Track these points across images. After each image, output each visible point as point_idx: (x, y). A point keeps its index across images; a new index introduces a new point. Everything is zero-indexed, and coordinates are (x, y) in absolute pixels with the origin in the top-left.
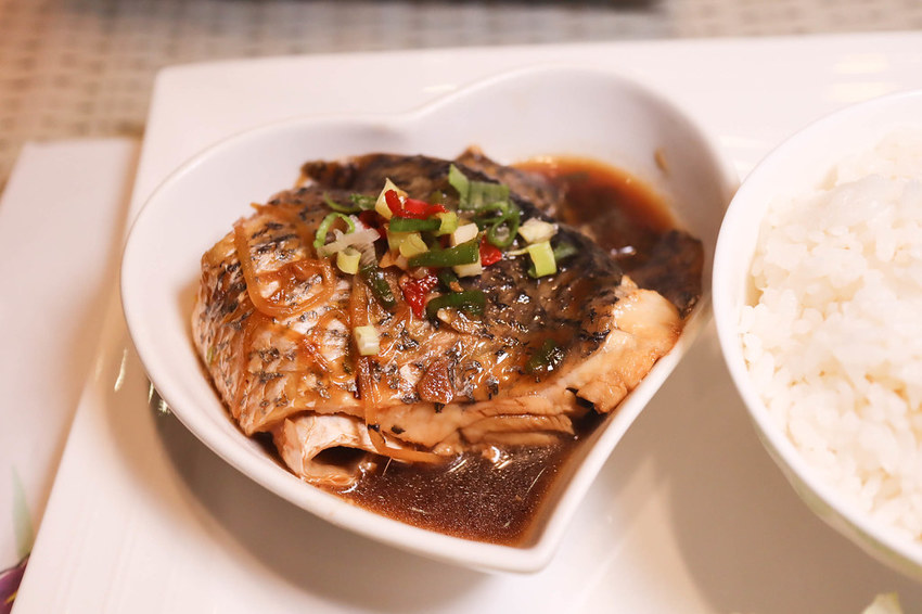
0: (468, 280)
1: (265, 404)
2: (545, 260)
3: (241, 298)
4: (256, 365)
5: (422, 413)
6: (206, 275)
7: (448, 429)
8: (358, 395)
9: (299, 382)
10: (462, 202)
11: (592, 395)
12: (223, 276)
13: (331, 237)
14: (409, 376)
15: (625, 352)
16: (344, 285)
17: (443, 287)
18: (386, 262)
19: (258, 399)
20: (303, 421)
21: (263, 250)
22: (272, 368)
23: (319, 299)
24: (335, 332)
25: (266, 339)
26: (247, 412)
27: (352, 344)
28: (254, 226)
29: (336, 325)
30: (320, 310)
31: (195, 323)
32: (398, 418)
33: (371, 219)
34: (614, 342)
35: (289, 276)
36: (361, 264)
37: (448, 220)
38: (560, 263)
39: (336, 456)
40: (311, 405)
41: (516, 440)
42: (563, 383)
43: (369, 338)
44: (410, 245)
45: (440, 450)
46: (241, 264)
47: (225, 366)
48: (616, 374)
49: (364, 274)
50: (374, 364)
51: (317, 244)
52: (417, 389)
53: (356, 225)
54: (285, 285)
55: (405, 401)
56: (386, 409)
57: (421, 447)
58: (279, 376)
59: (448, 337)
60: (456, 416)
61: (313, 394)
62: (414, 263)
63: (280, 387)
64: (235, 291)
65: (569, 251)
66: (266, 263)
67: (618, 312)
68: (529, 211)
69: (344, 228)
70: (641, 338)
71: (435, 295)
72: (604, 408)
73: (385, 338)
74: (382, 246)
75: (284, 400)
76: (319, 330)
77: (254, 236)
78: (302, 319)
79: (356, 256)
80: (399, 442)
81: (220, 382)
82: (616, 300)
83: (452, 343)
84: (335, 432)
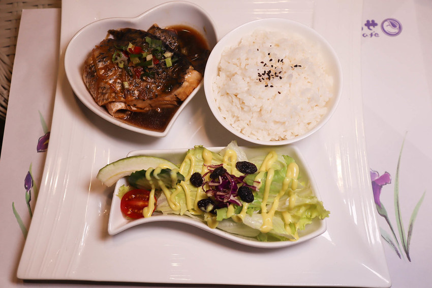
0: (151, 68)
1: (103, 100)
2: (169, 62)
3: (95, 74)
4: (100, 91)
5: (140, 101)
6: (86, 68)
7: (147, 104)
8: (125, 98)
9: (111, 95)
10: (150, 46)
11: (180, 97)
12: (90, 68)
13: (116, 59)
14: (136, 93)
15: (187, 87)
16: (120, 70)
17: (144, 70)
18: (130, 65)
19: (102, 98)
20: (112, 103)
21: (100, 61)
22: (104, 91)
23: (115, 74)
24: (119, 82)
25: (102, 84)
26: (99, 101)
27: (123, 86)
28: (97, 53)
29: (119, 81)
30: (115, 77)
31: (84, 78)
32: (135, 102)
33: (126, 53)
34: (185, 84)
35: (107, 68)
36: (124, 65)
37: (144, 55)
38: (173, 63)
39: (120, 111)
40: (114, 100)
41: (164, 106)
43: (126, 85)
44: (136, 60)
45: (145, 109)
46: (95, 65)
47: (93, 90)
48: (184, 92)
49: (125, 68)
50: (128, 90)
51: (113, 60)
52: (138, 96)
53: (123, 55)
54: (106, 72)
55: (136, 99)
56: (132, 101)
57: (141, 109)
58: (106, 93)
59: (145, 84)
60: (149, 102)
61: (114, 98)
62: (137, 65)
63: (107, 96)
64: (94, 72)
65: (176, 59)
66: (100, 65)
67: (186, 77)
68: (167, 48)
69: (119, 55)
70: (191, 83)
71: (142, 73)
72: (182, 100)
73: (130, 84)
74: (129, 60)
75: (108, 99)
76: (115, 82)
77: (97, 57)
78: (110, 80)
79: (123, 63)
80: (136, 107)
81: (92, 93)
82: (186, 74)
83: (147, 85)
84: (120, 106)
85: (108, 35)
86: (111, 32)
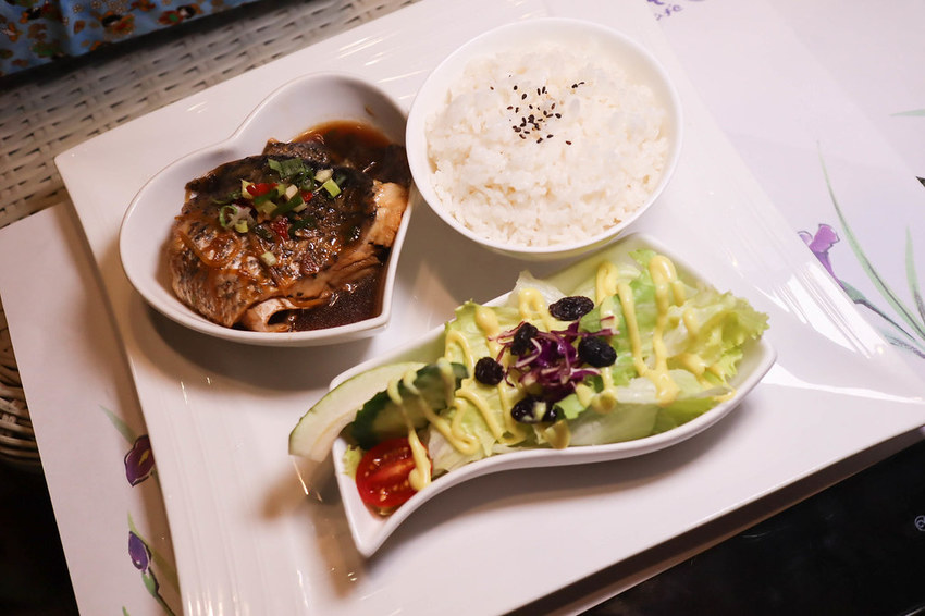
0: (302, 212)
1: (234, 308)
2: (333, 188)
3: (199, 265)
4: (222, 293)
5: (307, 282)
6: (175, 262)
7: (322, 285)
8: (276, 286)
9: (246, 291)
10: (282, 175)
11: (381, 241)
12: (185, 258)
13: (228, 220)
14: (295, 267)
15: (387, 216)
16: (244, 239)
17: (291, 221)
18: (260, 220)
19: (229, 307)
20: (256, 308)
21: (198, 238)
22: (230, 290)
23: (237, 249)
24: (251, 262)
25: (222, 279)
26: (226, 316)
27: (262, 264)
28: (185, 228)
29: (250, 258)
30: (240, 255)
31: (176, 288)
32: (298, 289)
33: (243, 202)
34: (381, 213)
35: (216, 245)
36: (249, 226)
37: (280, 188)
38: (341, 187)
39: (277, 319)
40: (256, 299)
41: (356, 276)
42: (365, 242)
43: (269, 258)
44: (269, 207)
45: (323, 296)
46: (191, 248)
47: (204, 300)
48: (387, 228)
49: (252, 229)
50: (278, 268)
51: (223, 225)
52: (301, 272)
53: (238, 209)
54: (218, 250)
55: (298, 279)
56: (291, 286)
57: (313, 298)
58: (235, 292)
59: (304, 243)
60: (324, 277)
61: (255, 293)
62: (274, 215)
63: (238, 297)
64: (194, 263)
65: (343, 179)
66: (202, 244)
67: (377, 200)
68: (316, 167)
69: (232, 211)
70: (391, 207)
71: (289, 226)
72: (388, 245)
73: (276, 255)
74: (254, 213)
75: (243, 302)
76: (244, 264)
77: (189, 233)
78: (234, 262)
79: (245, 223)
80: (302, 299)
81: (204, 310)
82: (374, 194)
83: (308, 245)
84: (271, 307)
85: (187, 196)
86: (191, 187)
